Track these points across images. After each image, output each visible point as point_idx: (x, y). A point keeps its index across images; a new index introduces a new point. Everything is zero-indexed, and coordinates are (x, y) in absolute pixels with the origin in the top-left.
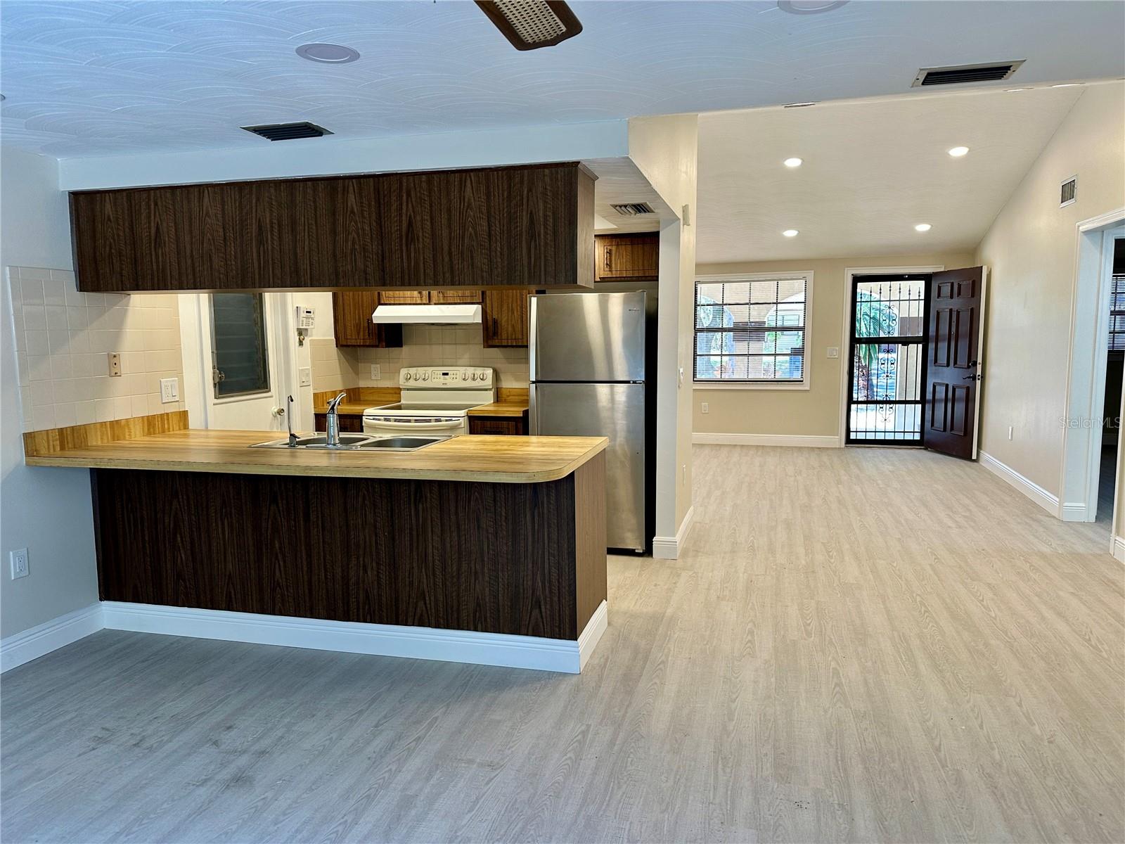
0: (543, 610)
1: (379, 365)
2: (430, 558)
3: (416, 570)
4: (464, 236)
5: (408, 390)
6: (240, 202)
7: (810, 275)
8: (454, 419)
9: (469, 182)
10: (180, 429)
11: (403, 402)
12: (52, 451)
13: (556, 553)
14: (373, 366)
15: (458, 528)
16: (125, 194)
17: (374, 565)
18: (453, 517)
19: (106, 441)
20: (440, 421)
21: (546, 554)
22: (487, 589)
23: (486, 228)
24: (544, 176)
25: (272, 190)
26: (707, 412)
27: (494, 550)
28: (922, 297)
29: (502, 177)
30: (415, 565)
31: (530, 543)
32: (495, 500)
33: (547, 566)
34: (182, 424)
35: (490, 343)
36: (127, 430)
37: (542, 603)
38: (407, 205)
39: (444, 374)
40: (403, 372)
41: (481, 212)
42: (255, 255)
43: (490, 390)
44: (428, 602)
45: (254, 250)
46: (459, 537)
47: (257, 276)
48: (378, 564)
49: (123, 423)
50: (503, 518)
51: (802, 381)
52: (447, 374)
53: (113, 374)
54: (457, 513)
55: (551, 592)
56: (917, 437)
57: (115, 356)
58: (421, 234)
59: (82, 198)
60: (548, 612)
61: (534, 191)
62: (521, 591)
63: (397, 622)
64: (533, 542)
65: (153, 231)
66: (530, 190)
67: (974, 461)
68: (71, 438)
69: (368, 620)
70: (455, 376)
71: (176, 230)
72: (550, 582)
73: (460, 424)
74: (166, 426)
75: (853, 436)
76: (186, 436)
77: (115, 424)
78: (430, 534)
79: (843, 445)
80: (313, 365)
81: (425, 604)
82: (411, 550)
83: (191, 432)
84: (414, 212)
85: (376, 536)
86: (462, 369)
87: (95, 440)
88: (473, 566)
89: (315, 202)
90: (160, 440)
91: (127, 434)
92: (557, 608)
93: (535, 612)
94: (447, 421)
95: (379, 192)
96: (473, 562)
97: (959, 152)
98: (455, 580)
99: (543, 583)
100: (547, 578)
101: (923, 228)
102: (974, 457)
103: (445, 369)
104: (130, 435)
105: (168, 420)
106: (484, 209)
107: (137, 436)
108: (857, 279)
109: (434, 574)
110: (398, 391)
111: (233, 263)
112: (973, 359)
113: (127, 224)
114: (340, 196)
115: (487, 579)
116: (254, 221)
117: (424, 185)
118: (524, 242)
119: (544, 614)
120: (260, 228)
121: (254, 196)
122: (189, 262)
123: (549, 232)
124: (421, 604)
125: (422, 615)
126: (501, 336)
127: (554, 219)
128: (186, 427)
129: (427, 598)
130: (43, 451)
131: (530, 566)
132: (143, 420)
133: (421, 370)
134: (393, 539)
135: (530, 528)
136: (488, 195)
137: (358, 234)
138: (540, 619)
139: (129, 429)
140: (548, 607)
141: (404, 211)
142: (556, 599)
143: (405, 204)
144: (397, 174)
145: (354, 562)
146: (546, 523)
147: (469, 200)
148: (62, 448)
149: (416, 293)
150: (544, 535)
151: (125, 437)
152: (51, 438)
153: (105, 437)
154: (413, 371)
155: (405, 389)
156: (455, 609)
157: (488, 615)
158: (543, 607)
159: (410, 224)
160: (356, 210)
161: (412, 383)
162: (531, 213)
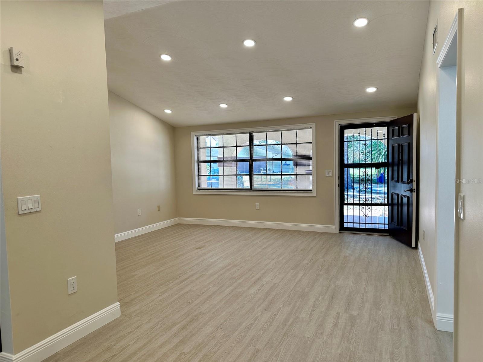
7: (314, 125)
26: (259, 209)
28: (386, 137)
51: (312, 191)
56: (387, 227)
67: (414, 248)
75: (346, 225)
79: (338, 231)
101: (371, 90)
102: (414, 245)
108: (342, 128)
112: (410, 177)
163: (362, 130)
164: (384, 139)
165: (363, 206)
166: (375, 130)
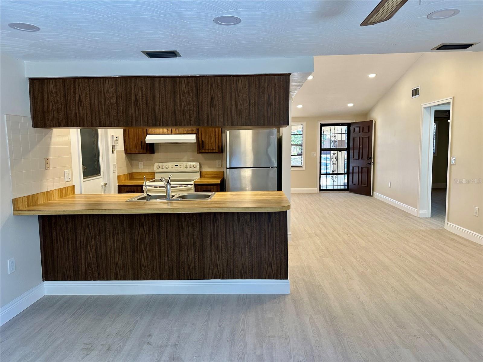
0: (273, 267)
1: (142, 162)
2: (220, 248)
3: (213, 254)
4: (237, 104)
5: (158, 173)
6: (126, 86)
7: (304, 123)
8: (188, 185)
9: (240, 80)
10: (72, 195)
11: (156, 178)
12: (24, 207)
13: (279, 242)
14: (140, 162)
15: (234, 233)
16: (61, 80)
17: (193, 252)
18: (231, 229)
19: (45, 202)
20: (182, 186)
21: (274, 242)
22: (247, 260)
23: (248, 101)
24: (275, 79)
25: (143, 81)
27: (250, 242)
28: (347, 132)
29: (256, 79)
30: (213, 251)
31: (267, 238)
32: (251, 220)
33: (274, 248)
34: (73, 192)
35: (201, 151)
36: (53, 196)
37: (273, 264)
38: (211, 90)
39: (176, 166)
40: (156, 165)
41: (245, 93)
42: (133, 111)
43: (198, 172)
44: (219, 268)
45: (133, 109)
46: (234, 237)
47: (134, 121)
48: (195, 252)
49: (51, 192)
50: (255, 228)
51: (302, 166)
52: (177, 165)
53: (47, 168)
54: (233, 226)
55: (276, 259)
56: (346, 187)
57: (47, 159)
58: (217, 103)
59: (36, 81)
60: (275, 268)
61: (270, 85)
62: (263, 259)
63: (204, 278)
64: (268, 238)
65: (77, 98)
66: (268, 85)
68: (31, 200)
69: (189, 278)
70: (181, 166)
71: (90, 98)
72: (276, 255)
73: (192, 188)
74: (67, 193)
75: (322, 188)
76: (74, 198)
77: (48, 192)
78: (220, 237)
79: (318, 191)
80: (117, 162)
81: (218, 269)
82: (211, 245)
83: (76, 196)
84: (214, 93)
85: (194, 239)
86: (185, 163)
87: (41, 201)
88: (240, 250)
89: (165, 87)
90: (64, 200)
91: (53, 197)
92: (279, 266)
93: (270, 269)
94: (185, 186)
95: (197, 84)
96: (240, 248)
97: (372, 76)
98: (232, 257)
99: (273, 255)
100: (275, 253)
101: (350, 105)
102: (371, 195)
103: (177, 164)
104: (54, 198)
105: (68, 190)
106: (247, 93)
107: (56, 199)
108: (322, 125)
109: (222, 255)
110: (153, 174)
111: (122, 114)
112: (369, 156)
113: (62, 94)
114: (178, 85)
115: (247, 255)
116: (133, 95)
117: (219, 81)
118: (265, 107)
119: (273, 269)
120: (136, 98)
121: (133, 83)
122: (97, 113)
123: (276, 103)
124: (216, 269)
125: (216, 274)
126: (206, 148)
127: (279, 98)
128: (74, 193)
129: (219, 266)
130: (21, 208)
131: (267, 248)
132: (58, 191)
133: (165, 164)
134: (202, 241)
135: (267, 231)
136: (249, 87)
137: (186, 102)
138: (271, 272)
139: (53, 195)
140: (275, 266)
141: (209, 93)
142: (279, 262)
143: (209, 90)
144: (206, 76)
145: (182, 252)
146: (274, 229)
147: (240, 88)
148: (28, 206)
149: (165, 129)
150: (273, 234)
151: (52, 199)
152: (24, 200)
153: (44, 200)
154: (161, 164)
155: (157, 173)
156: (232, 269)
157: (248, 272)
158: (273, 266)
159: (212, 99)
160: (185, 92)
161: (161, 170)
162: (269, 95)
163: (332, 127)
164: (345, 133)
165: (332, 175)
166: (340, 127)
